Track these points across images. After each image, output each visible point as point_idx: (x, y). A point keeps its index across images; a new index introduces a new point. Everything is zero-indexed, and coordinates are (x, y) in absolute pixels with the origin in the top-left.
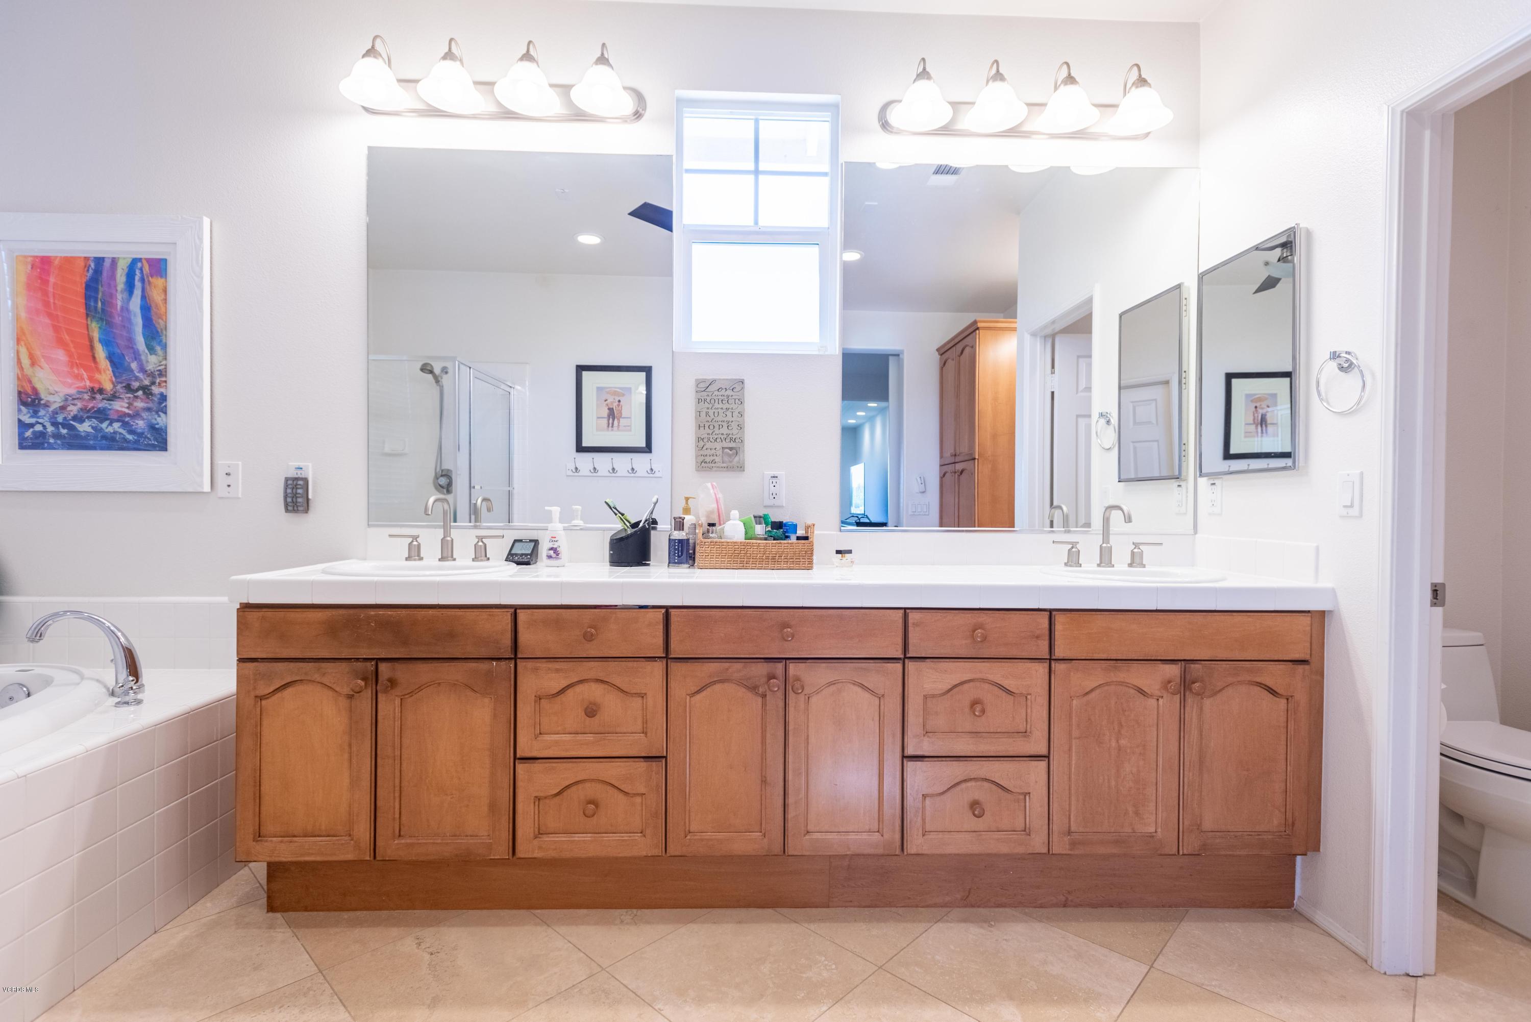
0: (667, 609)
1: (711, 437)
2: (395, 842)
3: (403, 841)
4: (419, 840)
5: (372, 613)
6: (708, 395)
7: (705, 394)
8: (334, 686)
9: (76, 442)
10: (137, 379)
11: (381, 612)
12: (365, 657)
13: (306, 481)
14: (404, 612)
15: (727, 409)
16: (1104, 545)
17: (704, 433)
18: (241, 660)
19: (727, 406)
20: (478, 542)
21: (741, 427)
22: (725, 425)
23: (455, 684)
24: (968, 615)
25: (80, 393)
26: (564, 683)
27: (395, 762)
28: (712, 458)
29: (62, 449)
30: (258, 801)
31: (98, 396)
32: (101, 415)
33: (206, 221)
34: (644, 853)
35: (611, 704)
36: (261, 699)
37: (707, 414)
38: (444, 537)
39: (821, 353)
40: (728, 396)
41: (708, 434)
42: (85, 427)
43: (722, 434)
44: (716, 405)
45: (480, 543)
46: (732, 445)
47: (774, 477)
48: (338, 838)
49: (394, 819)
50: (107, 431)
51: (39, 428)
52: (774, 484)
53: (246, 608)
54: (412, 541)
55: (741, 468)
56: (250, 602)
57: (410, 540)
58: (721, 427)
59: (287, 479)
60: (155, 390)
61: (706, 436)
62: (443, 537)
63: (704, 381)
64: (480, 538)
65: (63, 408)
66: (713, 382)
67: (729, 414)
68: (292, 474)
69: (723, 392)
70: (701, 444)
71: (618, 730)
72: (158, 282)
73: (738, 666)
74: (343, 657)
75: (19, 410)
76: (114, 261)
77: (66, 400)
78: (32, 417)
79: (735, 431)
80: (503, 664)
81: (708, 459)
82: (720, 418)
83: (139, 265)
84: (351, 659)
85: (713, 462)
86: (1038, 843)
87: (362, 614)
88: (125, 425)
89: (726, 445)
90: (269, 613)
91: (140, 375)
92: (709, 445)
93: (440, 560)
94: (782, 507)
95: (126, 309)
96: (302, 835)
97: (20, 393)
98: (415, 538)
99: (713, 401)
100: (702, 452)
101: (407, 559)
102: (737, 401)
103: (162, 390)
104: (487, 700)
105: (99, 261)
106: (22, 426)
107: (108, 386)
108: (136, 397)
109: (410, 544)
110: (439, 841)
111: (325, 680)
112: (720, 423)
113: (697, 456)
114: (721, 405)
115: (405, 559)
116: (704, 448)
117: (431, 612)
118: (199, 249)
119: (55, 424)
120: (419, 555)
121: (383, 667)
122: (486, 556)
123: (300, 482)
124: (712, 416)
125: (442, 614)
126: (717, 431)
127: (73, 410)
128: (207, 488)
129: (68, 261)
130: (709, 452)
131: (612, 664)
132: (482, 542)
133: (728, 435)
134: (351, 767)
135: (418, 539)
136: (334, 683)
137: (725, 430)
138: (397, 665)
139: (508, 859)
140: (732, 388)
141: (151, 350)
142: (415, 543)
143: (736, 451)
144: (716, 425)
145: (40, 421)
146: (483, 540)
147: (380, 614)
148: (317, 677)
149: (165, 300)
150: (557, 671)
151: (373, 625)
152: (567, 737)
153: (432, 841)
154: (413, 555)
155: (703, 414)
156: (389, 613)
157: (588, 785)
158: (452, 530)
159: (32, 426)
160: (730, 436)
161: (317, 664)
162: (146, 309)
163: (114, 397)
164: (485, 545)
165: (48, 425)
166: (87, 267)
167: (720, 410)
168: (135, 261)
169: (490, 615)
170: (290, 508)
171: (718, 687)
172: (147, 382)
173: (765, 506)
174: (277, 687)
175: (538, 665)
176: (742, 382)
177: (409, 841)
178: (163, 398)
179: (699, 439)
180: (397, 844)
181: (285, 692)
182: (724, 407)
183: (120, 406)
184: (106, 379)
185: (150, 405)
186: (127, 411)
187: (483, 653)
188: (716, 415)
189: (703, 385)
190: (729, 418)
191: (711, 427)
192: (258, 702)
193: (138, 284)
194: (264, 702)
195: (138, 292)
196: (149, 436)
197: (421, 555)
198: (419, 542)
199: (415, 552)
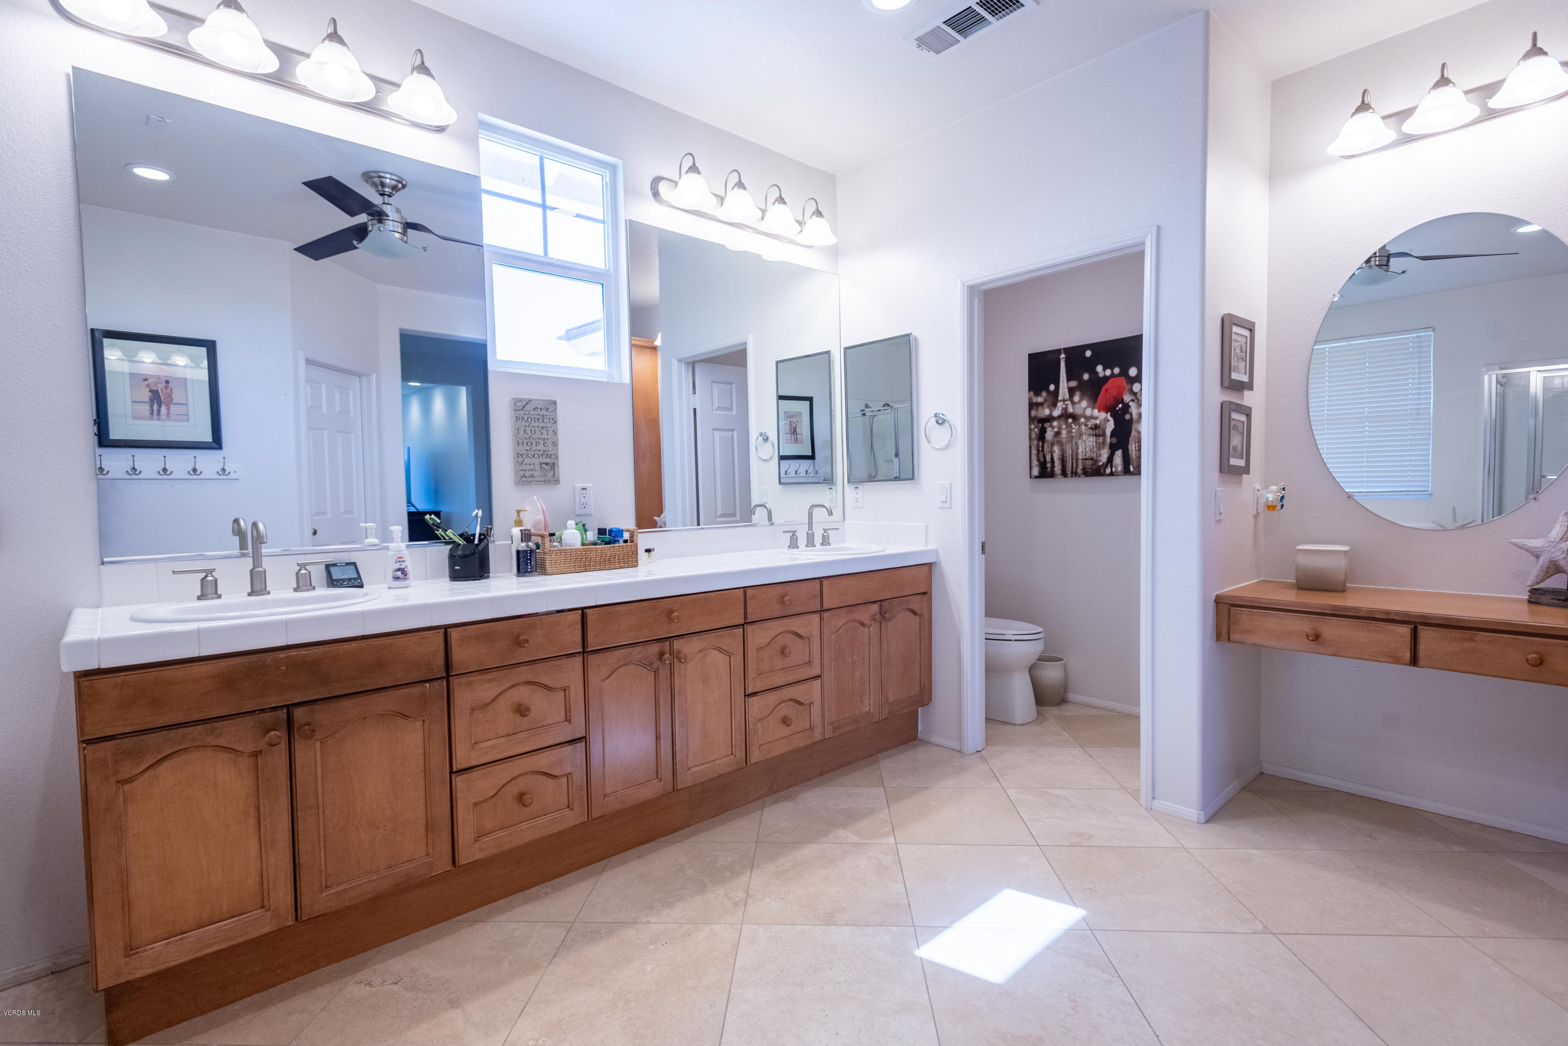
0: (583, 609)
1: (530, 453)
2: (324, 895)
3: (332, 891)
4: (351, 883)
5: (282, 656)
6: (525, 414)
7: (522, 412)
8: (235, 746)
11: (293, 653)
12: (273, 705)
14: (321, 649)
15: (543, 427)
16: (810, 532)
17: (522, 449)
18: (83, 743)
19: (543, 425)
20: (300, 570)
21: (555, 444)
22: (541, 442)
23: (382, 714)
24: (779, 587)
26: (497, 691)
27: (319, 811)
28: (531, 473)
34: (573, 824)
35: (537, 701)
36: (123, 784)
37: (525, 431)
38: (254, 568)
39: (610, 380)
40: (543, 416)
41: (527, 450)
43: (539, 451)
44: (533, 424)
45: (304, 571)
46: (548, 460)
47: (584, 489)
48: (247, 915)
49: (320, 871)
52: (584, 495)
53: (94, 676)
54: (206, 576)
55: (555, 481)
56: (102, 667)
57: (203, 575)
58: (538, 443)
61: (525, 452)
62: (252, 567)
63: (521, 400)
64: (302, 566)
66: (529, 401)
67: (545, 432)
69: (538, 412)
70: (521, 459)
71: (545, 723)
73: (638, 649)
74: (244, 711)
79: (550, 448)
80: (436, 684)
81: (527, 474)
82: (537, 435)
84: (255, 711)
85: (532, 476)
86: (818, 736)
87: (269, 658)
89: (543, 460)
92: (527, 461)
93: (248, 595)
94: (590, 515)
96: (194, 928)
98: (210, 572)
99: (529, 420)
100: (521, 467)
101: (199, 598)
102: (551, 420)
104: (419, 724)
109: (203, 580)
110: (375, 877)
111: (223, 742)
112: (537, 440)
113: (517, 471)
114: (537, 424)
115: (196, 598)
116: (524, 463)
117: (353, 644)
120: (216, 593)
121: (299, 713)
122: (310, 584)
124: (530, 434)
125: (368, 645)
126: (534, 448)
130: (528, 467)
131: (540, 667)
132: (306, 569)
133: (544, 451)
134: (260, 831)
136: (235, 743)
137: (541, 447)
138: (316, 707)
139: (448, 870)
140: (546, 408)
142: (210, 578)
143: (553, 466)
144: (534, 442)
146: (307, 567)
147: (292, 655)
148: (211, 740)
150: (490, 681)
151: (284, 668)
152: (503, 740)
153: (366, 880)
154: (210, 592)
155: (521, 432)
156: (304, 652)
157: (520, 780)
160: (546, 452)
161: (209, 726)
164: (309, 572)
167: (536, 428)
169: (421, 638)
171: (622, 670)
173: (577, 515)
174: (152, 763)
175: (472, 678)
176: (555, 403)
177: (339, 889)
179: (519, 455)
180: (326, 896)
181: (161, 767)
182: (540, 425)
187: (415, 677)
188: (533, 433)
189: (519, 404)
190: (545, 436)
191: (529, 444)
192: (120, 788)
194: (128, 784)
197: (219, 592)
198: (214, 577)
199: (210, 590)
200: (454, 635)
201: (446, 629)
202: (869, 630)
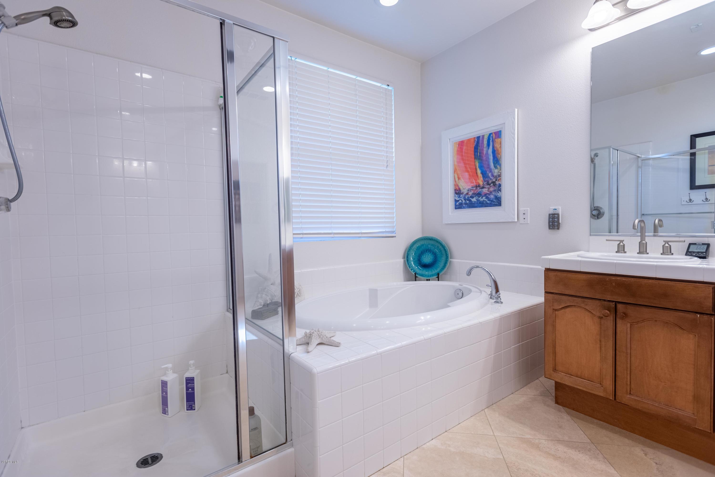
2: (628, 396)
3: (632, 397)
4: (643, 400)
5: (613, 278)
8: (592, 311)
9: (472, 205)
10: (491, 179)
11: (619, 278)
12: (609, 299)
13: (558, 215)
14: (633, 279)
18: (546, 292)
20: (665, 244)
23: (667, 323)
25: (472, 187)
27: (627, 356)
29: (467, 208)
30: (554, 354)
31: (478, 188)
32: (479, 195)
33: (516, 110)
36: (555, 311)
38: (641, 241)
42: (474, 200)
45: (667, 245)
48: (594, 383)
49: (627, 384)
50: (481, 200)
51: (460, 201)
53: (548, 270)
54: (620, 243)
56: (550, 268)
57: (619, 242)
59: (550, 215)
60: (497, 183)
62: (640, 241)
64: (667, 242)
65: (467, 194)
68: (552, 212)
72: (498, 140)
74: (597, 298)
75: (455, 196)
76: (483, 136)
77: (468, 191)
78: (458, 198)
83: (492, 135)
84: (601, 299)
87: (608, 278)
88: (487, 198)
90: (559, 274)
91: (492, 178)
93: (638, 253)
95: (487, 154)
96: (575, 376)
97: (455, 190)
98: (622, 241)
101: (616, 252)
103: (499, 182)
104: (691, 336)
105: (478, 138)
106: (456, 201)
107: (481, 183)
108: (491, 186)
109: (618, 245)
110: (657, 405)
111: (587, 307)
115: (615, 252)
117: (650, 281)
118: (513, 123)
119: (465, 200)
120: (624, 250)
121: (619, 306)
122: (671, 252)
123: (556, 216)
125: (659, 283)
127: (470, 193)
128: (516, 220)
129: (469, 140)
132: (668, 244)
134: (601, 351)
135: (623, 242)
136: (592, 310)
138: (628, 306)
139: (710, 433)
141: (496, 167)
142: (621, 244)
145: (461, 199)
146: (669, 243)
147: (618, 279)
148: (583, 305)
149: (501, 147)
151: (614, 284)
153: (651, 403)
154: (621, 250)
156: (624, 279)
158: (646, 237)
159: (458, 201)
161: (583, 299)
162: (494, 152)
163: (483, 188)
164: (670, 246)
165: (463, 200)
166: (475, 141)
168: (490, 134)
169: (695, 287)
170: (551, 227)
172: (494, 180)
174: (563, 307)
177: (636, 398)
178: (500, 185)
180: (629, 398)
181: (567, 309)
183: (485, 191)
184: (481, 181)
185: (495, 189)
186: (487, 192)
187: (689, 308)
192: (554, 311)
193: (491, 143)
194: (556, 312)
195: (491, 147)
196: (495, 201)
197: (625, 251)
198: (623, 244)
199: (621, 249)
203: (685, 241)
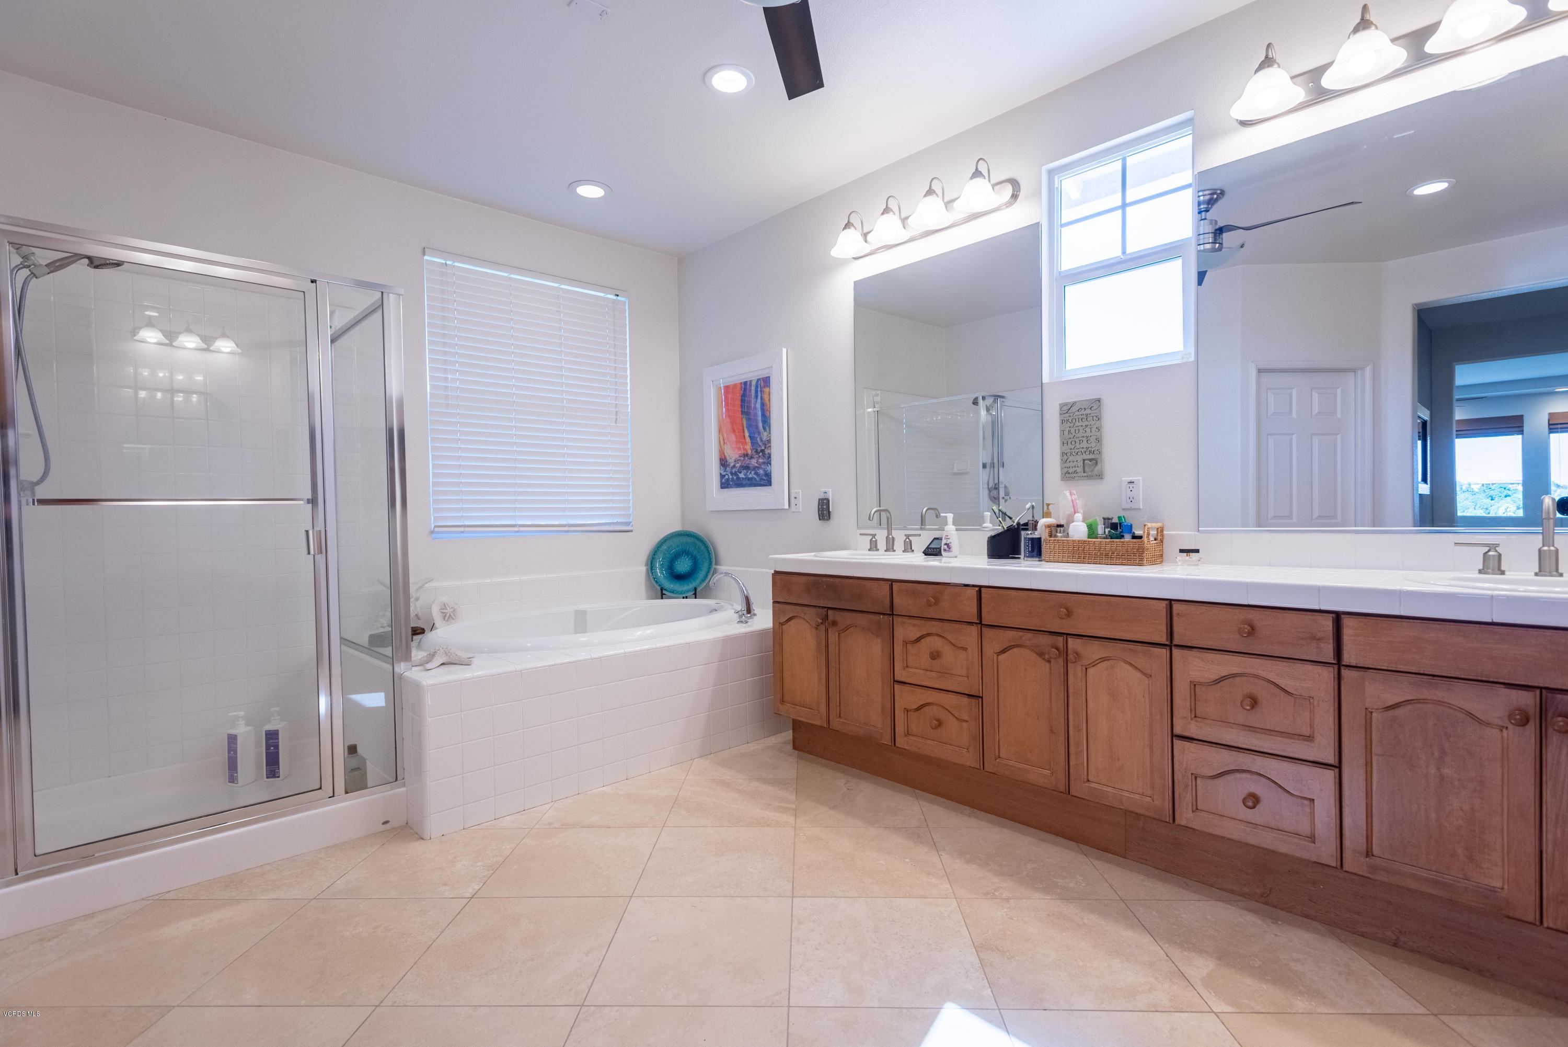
0: (980, 587)
1: (1073, 451)
2: (838, 719)
3: (841, 720)
4: (848, 721)
6: (1070, 416)
7: (1067, 415)
9: (739, 484)
10: (760, 446)
11: (828, 579)
12: (822, 605)
13: (828, 500)
14: (839, 580)
15: (1086, 426)
16: (1546, 548)
17: (1067, 448)
18: (774, 602)
19: (1087, 423)
21: (1099, 440)
22: (1085, 440)
23: (864, 628)
24: (1236, 611)
25: (740, 456)
26: (918, 634)
27: (836, 671)
28: (1074, 469)
29: (735, 488)
30: (781, 681)
31: (746, 458)
32: (747, 468)
33: (784, 350)
34: (968, 764)
35: (949, 654)
36: (781, 625)
37: (1069, 431)
39: (1185, 360)
40: (1087, 415)
41: (1071, 449)
42: (742, 475)
43: (1083, 448)
44: (1077, 424)
45: (907, 540)
46: (1092, 456)
47: (1131, 482)
48: (813, 711)
49: (836, 705)
50: (749, 476)
51: (727, 477)
52: (1131, 489)
53: (777, 574)
55: (1100, 476)
56: (777, 570)
57: (871, 537)
58: (1081, 441)
59: (819, 500)
60: (767, 451)
61: (1069, 450)
62: (888, 535)
63: (1066, 404)
64: (908, 536)
65: (734, 466)
66: (1075, 403)
67: (1088, 430)
68: (822, 496)
69: (1082, 412)
70: (1065, 457)
71: (952, 672)
72: (766, 390)
73: (1029, 635)
74: (813, 605)
75: (720, 468)
76: (751, 381)
77: (735, 461)
78: (724, 471)
79: (1093, 444)
80: (886, 617)
81: (1071, 470)
82: (1080, 434)
83: (760, 382)
84: (816, 606)
85: (1075, 472)
86: (1324, 854)
87: (820, 580)
88: (756, 474)
89: (1085, 457)
90: (783, 576)
91: (760, 444)
92: (1071, 458)
93: (885, 551)
94: (1139, 509)
95: (755, 408)
96: (799, 705)
97: (720, 459)
98: (874, 536)
99: (1074, 421)
100: (1065, 465)
101: (869, 549)
102: (1095, 418)
103: (769, 451)
104: (879, 641)
105: (745, 383)
106: (722, 476)
107: (749, 452)
108: (759, 456)
109: (871, 540)
110: (857, 725)
111: (806, 617)
112: (1081, 438)
113: (1062, 469)
114: (1081, 424)
116: (1068, 461)
117: (851, 581)
118: (781, 367)
119: (732, 474)
120: (876, 547)
121: (830, 612)
122: (911, 549)
123: (825, 501)
124: (1074, 434)
126: (1078, 446)
127: (738, 465)
128: (786, 506)
129: (735, 385)
130: (1071, 464)
131: (947, 624)
132: (909, 539)
133: (1087, 448)
134: (817, 668)
136: (810, 620)
137: (1084, 445)
138: (836, 612)
139: (892, 746)
140: (1090, 407)
141: (764, 429)
142: (874, 539)
143: (1095, 462)
144: (1077, 440)
145: (727, 473)
148: (803, 615)
149: (769, 400)
150: (915, 625)
151: (825, 587)
152: (921, 672)
153: (854, 724)
154: (872, 547)
155: (1066, 433)
156: (832, 580)
157: (935, 707)
158: (892, 531)
159: (724, 476)
160: (1090, 449)
161: (803, 608)
162: (763, 404)
163: (752, 458)
164: (911, 541)
165: (729, 474)
166: (741, 387)
167: (1081, 428)
168: (758, 380)
169: (880, 585)
170: (821, 518)
171: (1016, 650)
172: (763, 448)
173: (1123, 509)
174: (788, 618)
175: (904, 620)
176: (1099, 400)
177: (844, 721)
178: (769, 457)
179: (1063, 454)
180: (838, 721)
181: (791, 622)
182: (1084, 424)
183: (754, 462)
184: (749, 447)
185: (765, 460)
186: (756, 465)
187: (876, 609)
188: (1077, 432)
189: (1065, 408)
190: (1088, 433)
191: (1073, 443)
193: (759, 393)
194: (783, 627)
195: (759, 400)
196: (764, 478)
198: (876, 539)
199: (873, 545)
200: (895, 586)
201: (892, 582)
202: (1502, 737)
203: (920, 535)
